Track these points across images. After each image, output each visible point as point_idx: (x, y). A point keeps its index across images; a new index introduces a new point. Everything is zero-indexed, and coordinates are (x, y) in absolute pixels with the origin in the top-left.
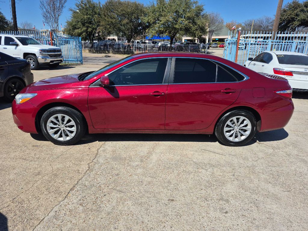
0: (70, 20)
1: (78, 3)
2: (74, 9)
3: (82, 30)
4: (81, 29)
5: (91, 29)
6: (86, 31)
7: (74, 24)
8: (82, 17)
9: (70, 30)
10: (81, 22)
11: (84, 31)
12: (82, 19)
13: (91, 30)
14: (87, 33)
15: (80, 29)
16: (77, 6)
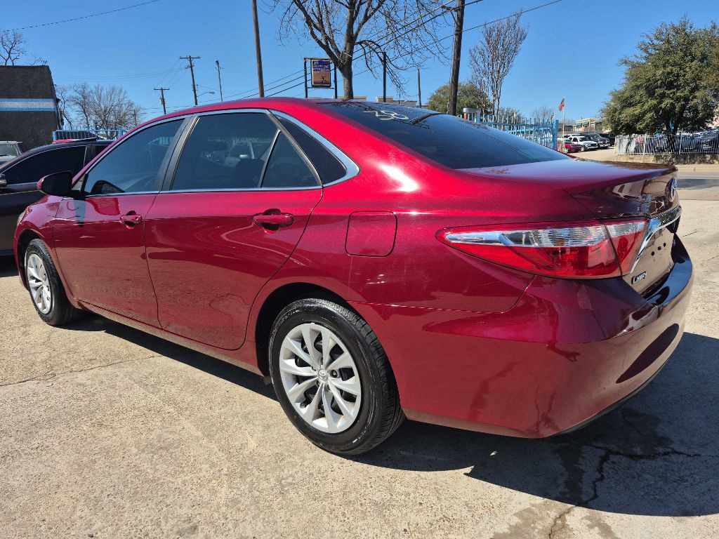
0: (620, 88)
1: (647, 41)
2: (632, 59)
3: (646, 107)
4: (643, 105)
5: (671, 101)
6: (655, 108)
7: (627, 94)
8: (650, 75)
9: (615, 110)
10: (647, 88)
11: (649, 110)
12: (649, 79)
13: (672, 104)
14: (657, 112)
15: (639, 106)
16: (642, 49)
